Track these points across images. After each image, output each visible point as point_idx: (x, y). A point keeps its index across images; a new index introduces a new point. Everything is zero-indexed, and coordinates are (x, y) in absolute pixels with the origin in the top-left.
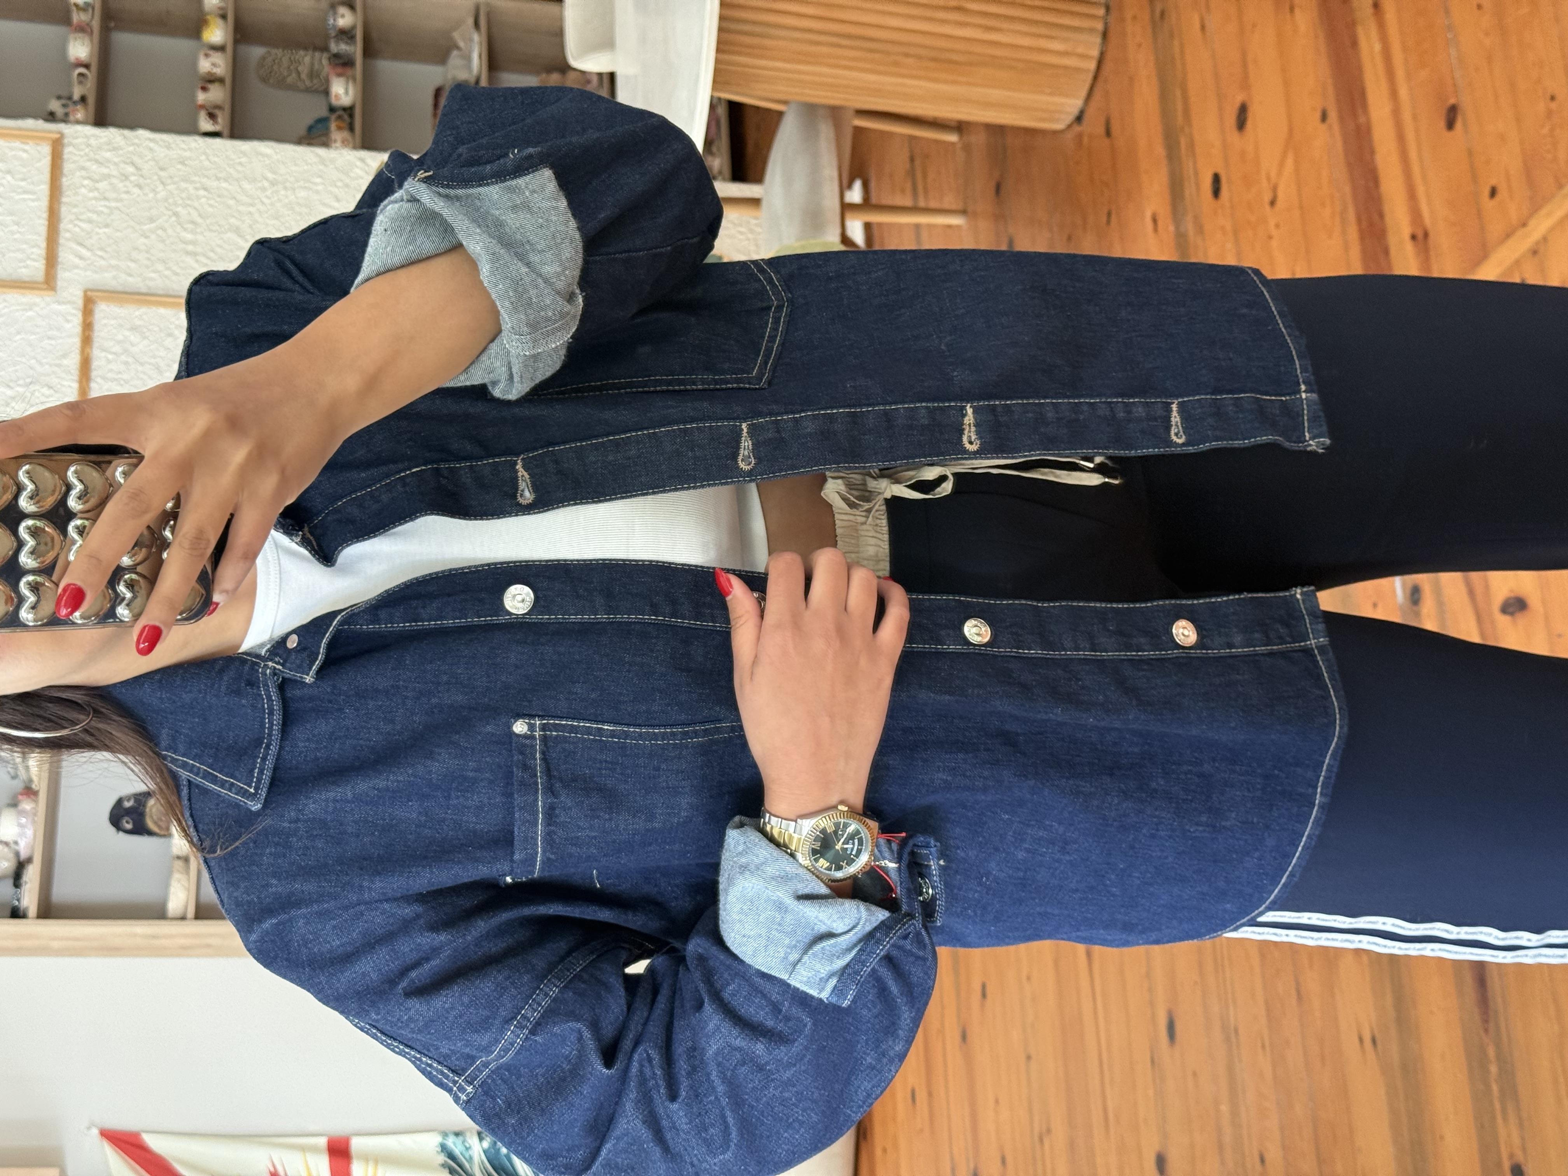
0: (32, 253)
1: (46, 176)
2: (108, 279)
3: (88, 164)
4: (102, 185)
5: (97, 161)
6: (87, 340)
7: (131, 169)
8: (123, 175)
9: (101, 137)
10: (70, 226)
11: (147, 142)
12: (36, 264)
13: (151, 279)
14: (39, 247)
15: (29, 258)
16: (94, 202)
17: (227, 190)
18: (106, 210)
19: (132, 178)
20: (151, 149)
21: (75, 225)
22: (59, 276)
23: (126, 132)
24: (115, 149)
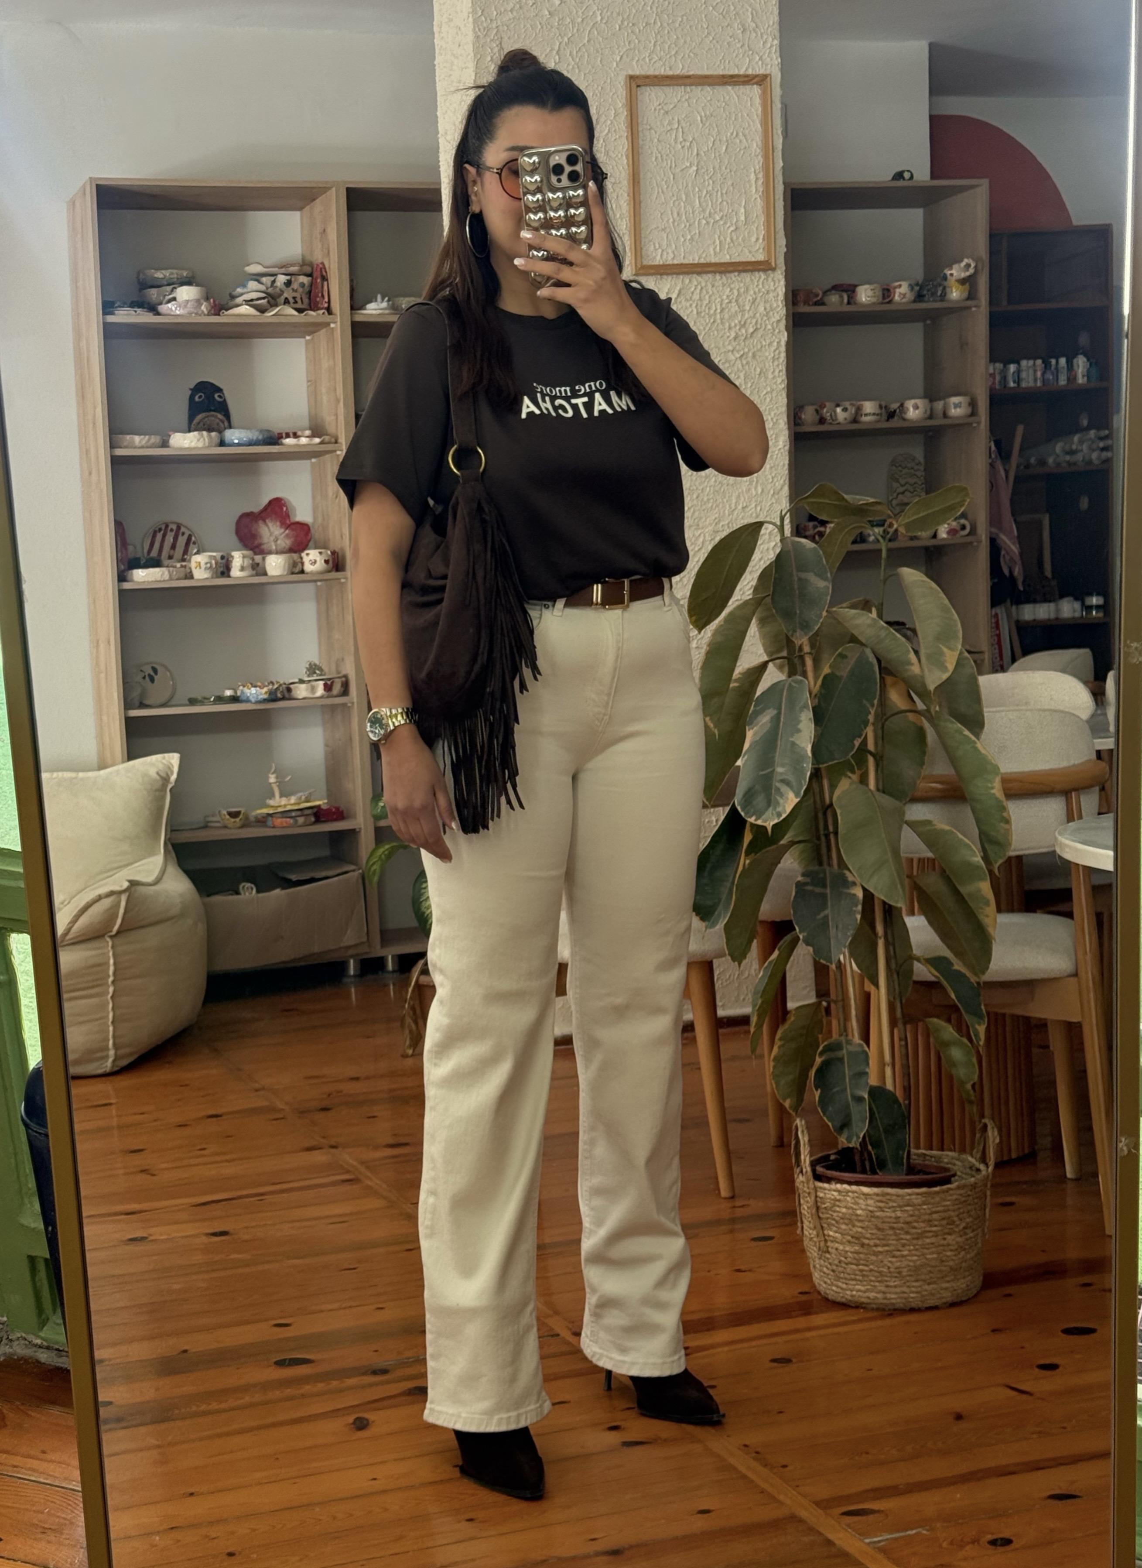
0: (668, 253)
3: (752, 292)
4: (734, 306)
5: (755, 299)
7: (751, 330)
8: (745, 323)
9: (777, 301)
10: (695, 283)
11: (777, 340)
12: (658, 257)
14: (673, 259)
15: (663, 251)
16: (719, 300)
18: (712, 312)
19: (743, 331)
20: (771, 342)
21: (696, 287)
22: (650, 277)
23: (784, 323)
24: (768, 314)
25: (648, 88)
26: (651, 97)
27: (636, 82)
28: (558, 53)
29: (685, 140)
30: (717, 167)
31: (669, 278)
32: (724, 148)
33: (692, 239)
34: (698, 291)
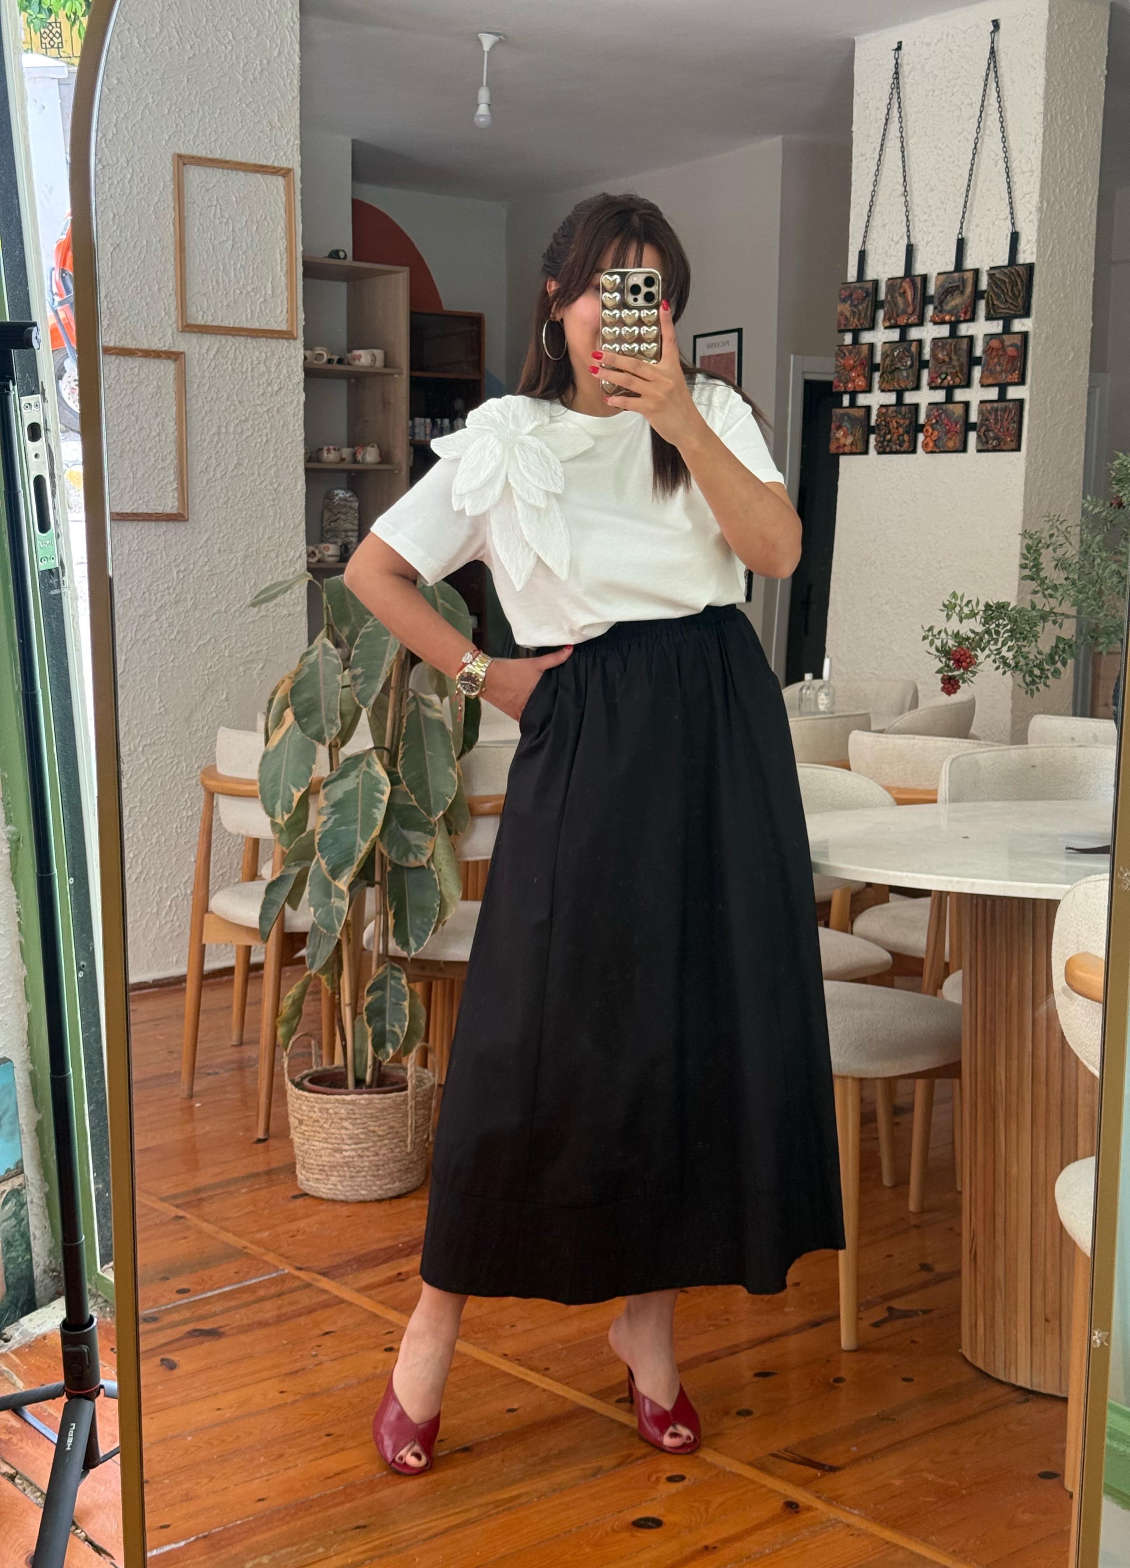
0: (208, 315)
2: (194, 372)
3: (277, 357)
4: (262, 365)
5: (279, 363)
6: (148, 354)
7: (276, 388)
8: (271, 382)
9: (297, 366)
10: (231, 343)
11: (296, 399)
12: (200, 318)
13: (197, 403)
15: (204, 312)
16: (250, 360)
17: (269, 456)
18: (244, 370)
19: (270, 389)
20: (291, 402)
21: (231, 348)
22: (193, 335)
23: (302, 384)
24: (289, 376)
25: (192, 167)
26: (194, 175)
27: (182, 161)
28: (115, 125)
29: (222, 217)
30: (249, 245)
31: (209, 337)
32: (255, 228)
33: (228, 306)
34: (233, 351)
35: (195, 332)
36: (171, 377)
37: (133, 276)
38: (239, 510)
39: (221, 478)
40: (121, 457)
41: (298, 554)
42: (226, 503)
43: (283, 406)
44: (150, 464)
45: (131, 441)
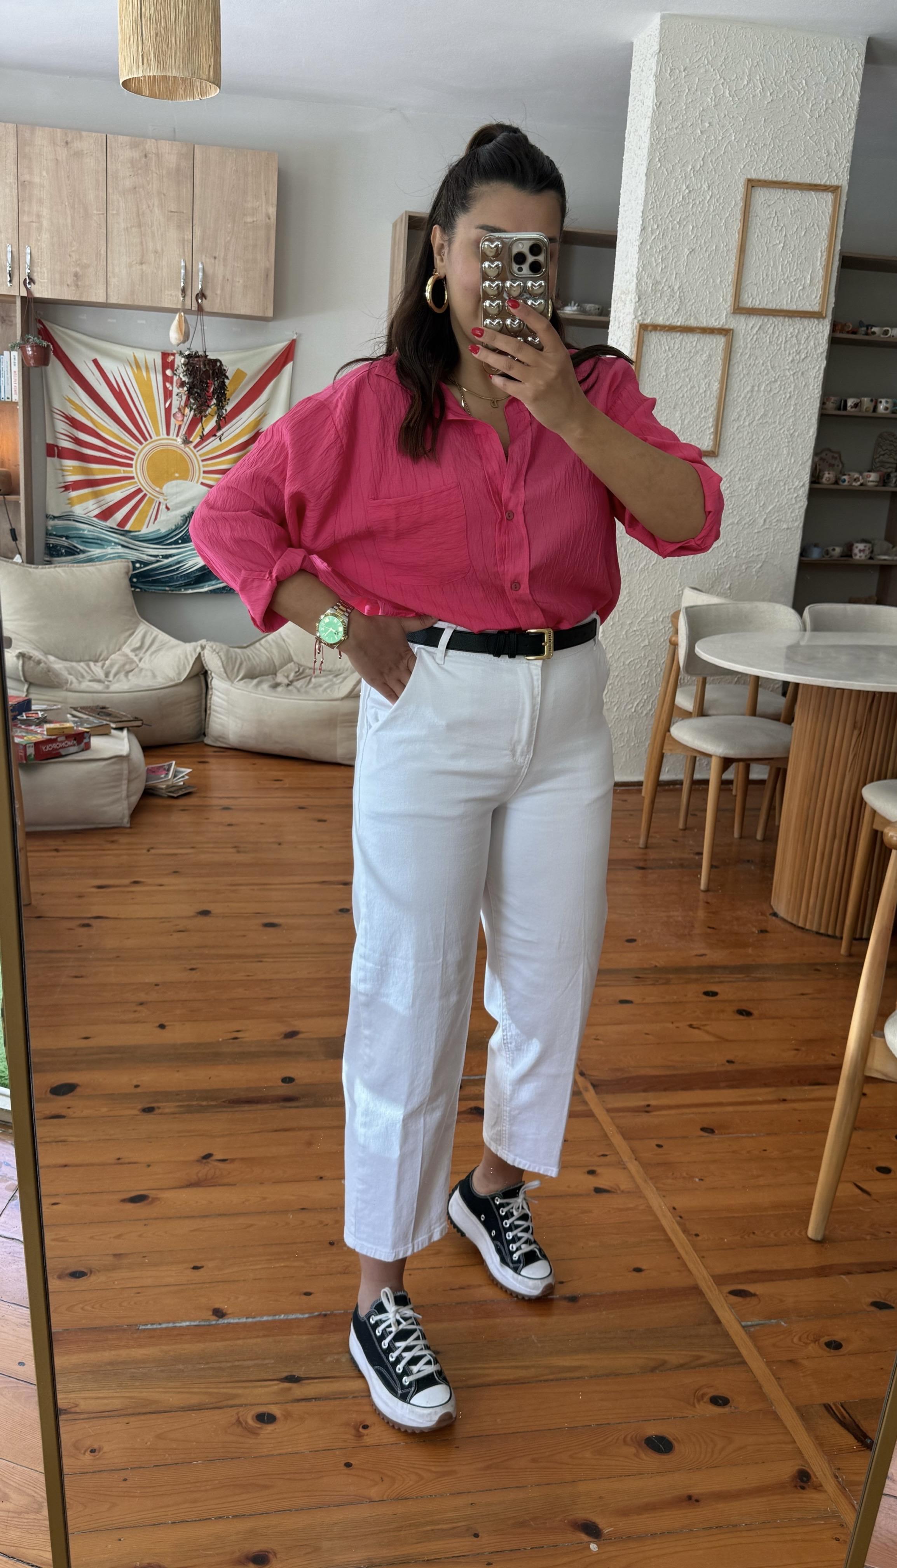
0: (756, 301)
1: (800, 308)
2: (740, 343)
3: (807, 332)
4: (794, 339)
5: (808, 337)
6: (705, 331)
7: (803, 357)
8: (800, 352)
9: (823, 339)
10: (771, 322)
11: (818, 365)
12: (750, 303)
13: (738, 368)
14: (760, 305)
15: (753, 298)
16: (785, 335)
17: (789, 409)
18: (779, 342)
19: (798, 357)
20: (814, 368)
21: (771, 324)
22: (742, 316)
23: (825, 353)
24: (815, 347)
25: (759, 188)
26: (760, 195)
27: (752, 184)
28: (703, 160)
29: (778, 225)
30: (797, 246)
31: (755, 317)
32: (803, 233)
33: (773, 292)
34: (772, 328)
35: (744, 314)
36: (721, 348)
37: (702, 272)
38: (759, 449)
39: (749, 425)
40: (674, 408)
41: (802, 483)
42: (750, 444)
43: (807, 371)
44: (695, 414)
45: (683, 396)
